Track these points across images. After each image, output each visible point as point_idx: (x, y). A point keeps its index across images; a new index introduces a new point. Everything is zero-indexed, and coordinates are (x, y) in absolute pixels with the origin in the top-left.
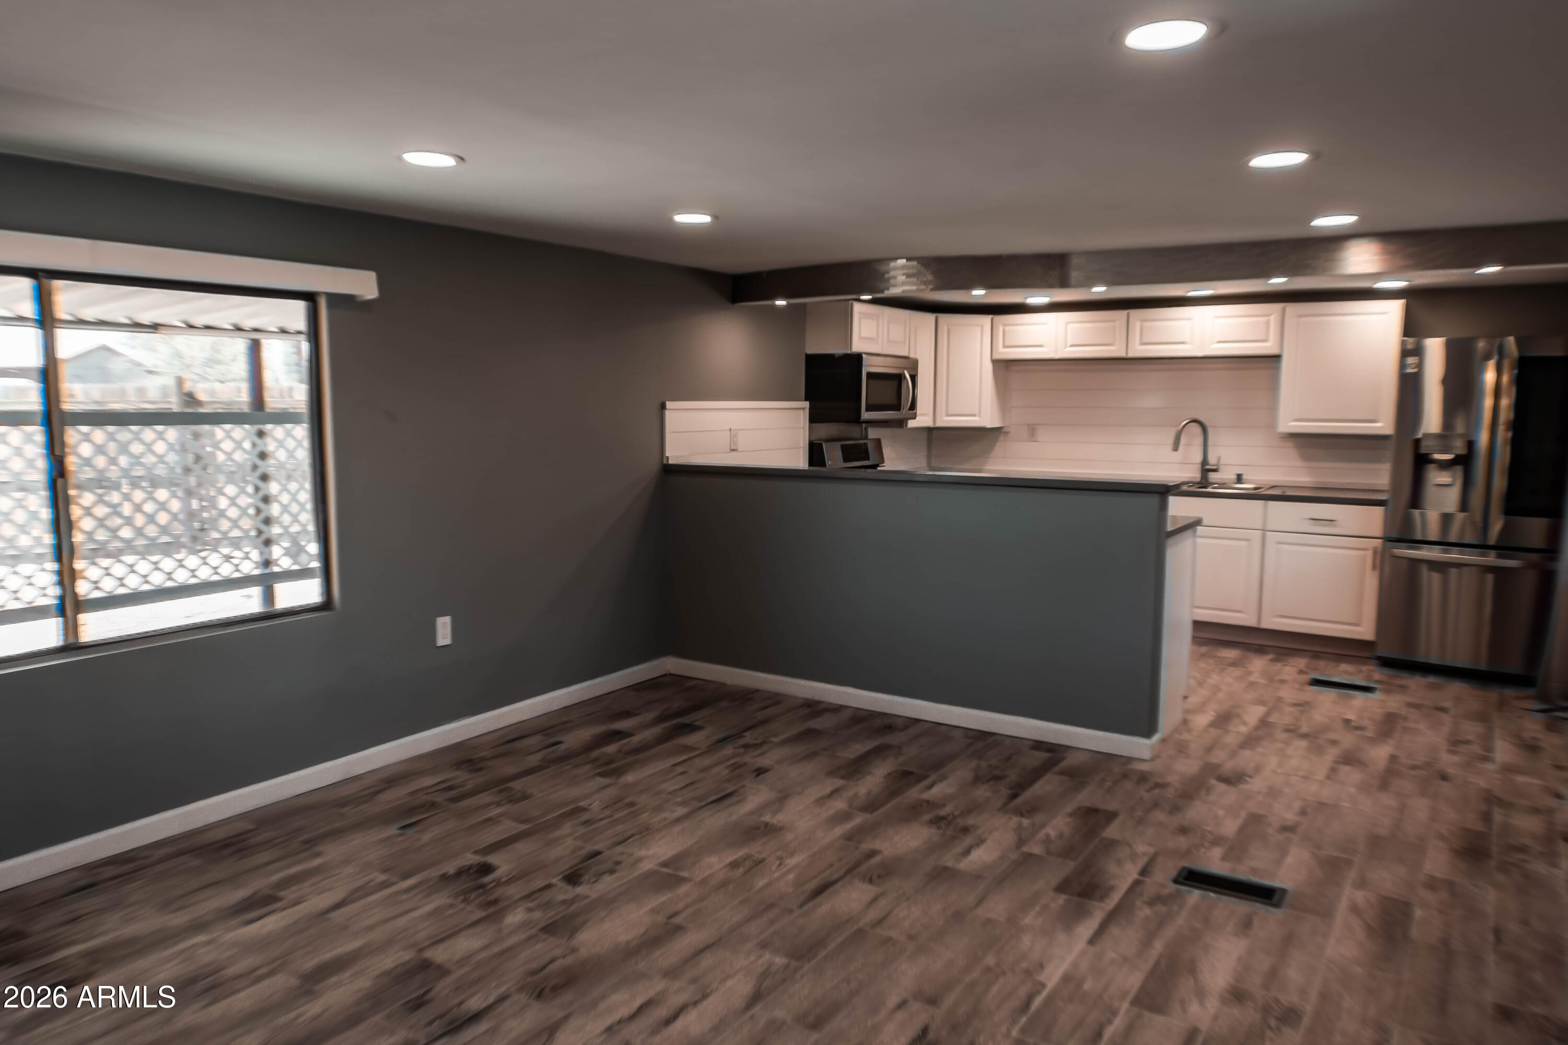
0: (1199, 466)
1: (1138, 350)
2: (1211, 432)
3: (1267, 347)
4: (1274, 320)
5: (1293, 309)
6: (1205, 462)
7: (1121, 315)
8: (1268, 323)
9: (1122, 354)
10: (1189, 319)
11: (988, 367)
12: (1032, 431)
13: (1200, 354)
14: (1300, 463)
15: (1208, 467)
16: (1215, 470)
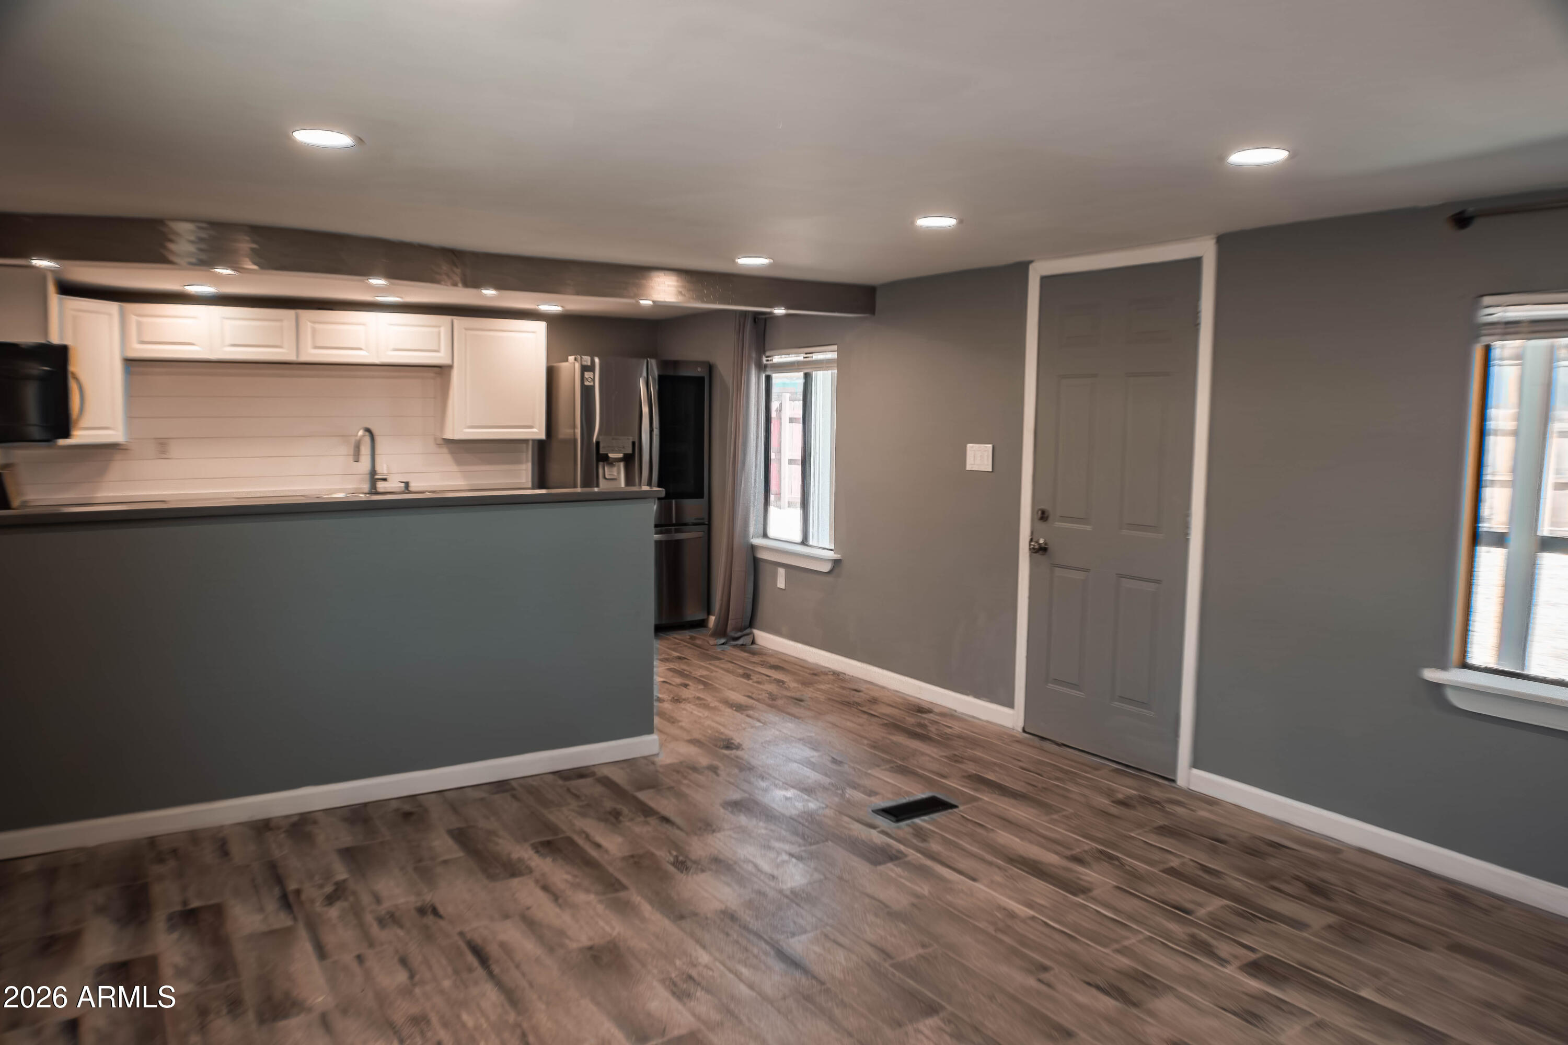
0: (368, 477)
1: (311, 354)
2: (378, 440)
3: (440, 358)
4: (444, 331)
5: (460, 322)
6: (373, 472)
7: (289, 314)
8: (439, 333)
9: (292, 357)
10: (364, 324)
11: (118, 366)
12: (162, 446)
13: (377, 361)
14: (455, 468)
15: (377, 477)
16: (385, 480)
